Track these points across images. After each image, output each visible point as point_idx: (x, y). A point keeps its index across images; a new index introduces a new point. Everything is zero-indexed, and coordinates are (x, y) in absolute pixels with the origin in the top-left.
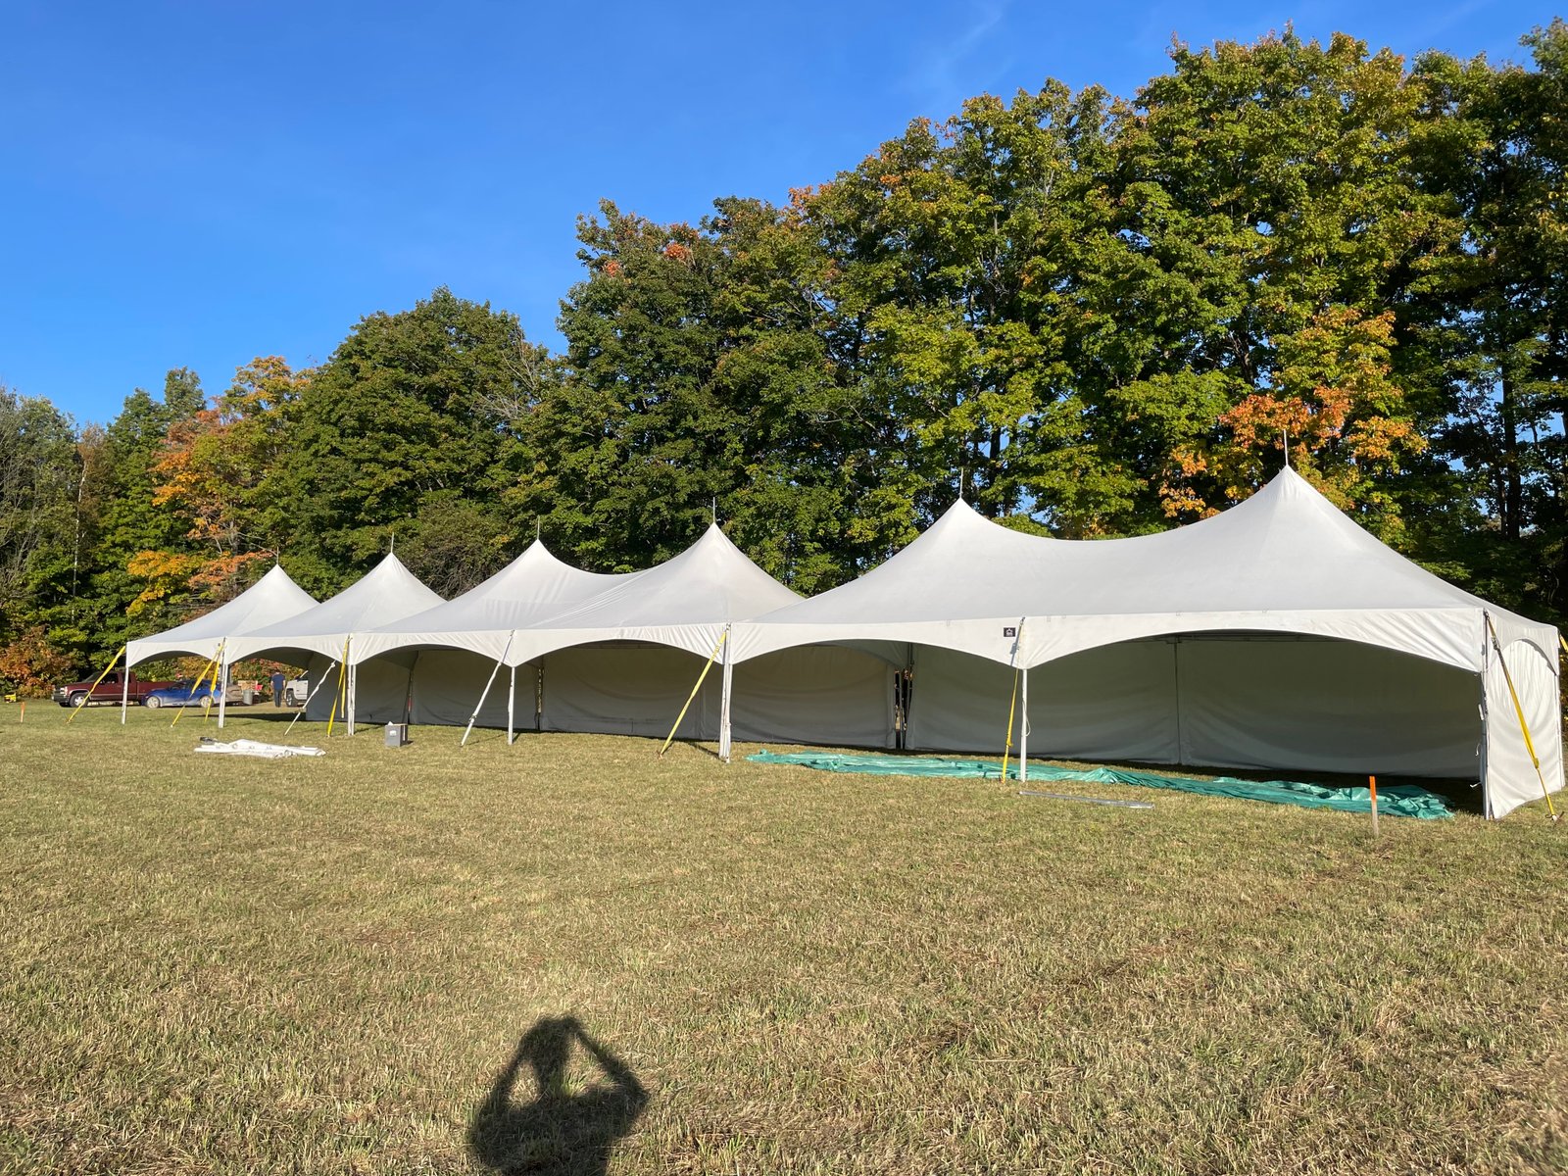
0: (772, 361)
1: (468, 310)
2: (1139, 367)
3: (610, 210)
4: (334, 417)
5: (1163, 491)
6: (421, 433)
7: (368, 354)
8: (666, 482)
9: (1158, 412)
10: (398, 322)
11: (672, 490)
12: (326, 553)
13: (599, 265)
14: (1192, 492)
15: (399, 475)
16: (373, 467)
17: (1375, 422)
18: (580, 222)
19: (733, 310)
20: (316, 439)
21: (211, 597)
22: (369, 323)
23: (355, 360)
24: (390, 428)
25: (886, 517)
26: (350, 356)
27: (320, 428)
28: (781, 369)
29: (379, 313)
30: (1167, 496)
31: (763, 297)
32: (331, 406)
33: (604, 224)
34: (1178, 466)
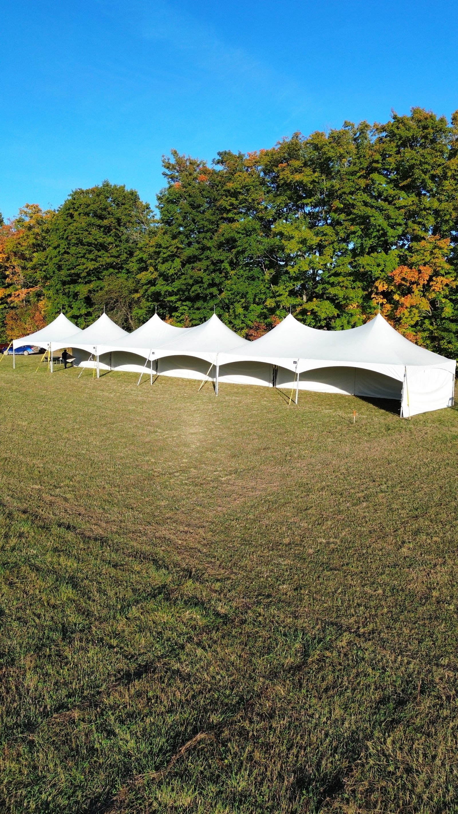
0: (239, 233)
1: (116, 189)
2: (367, 250)
3: (175, 153)
4: (65, 237)
5: (373, 296)
6: (103, 247)
7: (76, 208)
8: (200, 279)
9: (370, 269)
10: (87, 192)
11: (202, 282)
12: (67, 294)
13: (172, 178)
14: (382, 297)
15: (94, 265)
16: (84, 260)
17: (440, 279)
18: (163, 158)
19: (225, 208)
20: (59, 246)
21: (15, 305)
22: (76, 193)
23: (71, 211)
24: (89, 244)
25: (278, 299)
26: (69, 209)
27: (60, 241)
28: (242, 236)
29: (79, 189)
30: (374, 298)
31: (236, 203)
32: (63, 232)
33: (173, 161)
34: (377, 288)
